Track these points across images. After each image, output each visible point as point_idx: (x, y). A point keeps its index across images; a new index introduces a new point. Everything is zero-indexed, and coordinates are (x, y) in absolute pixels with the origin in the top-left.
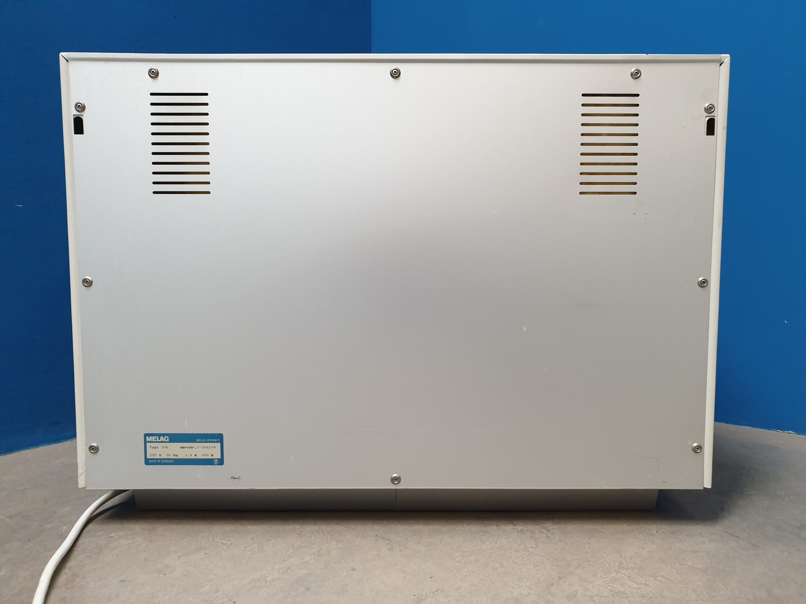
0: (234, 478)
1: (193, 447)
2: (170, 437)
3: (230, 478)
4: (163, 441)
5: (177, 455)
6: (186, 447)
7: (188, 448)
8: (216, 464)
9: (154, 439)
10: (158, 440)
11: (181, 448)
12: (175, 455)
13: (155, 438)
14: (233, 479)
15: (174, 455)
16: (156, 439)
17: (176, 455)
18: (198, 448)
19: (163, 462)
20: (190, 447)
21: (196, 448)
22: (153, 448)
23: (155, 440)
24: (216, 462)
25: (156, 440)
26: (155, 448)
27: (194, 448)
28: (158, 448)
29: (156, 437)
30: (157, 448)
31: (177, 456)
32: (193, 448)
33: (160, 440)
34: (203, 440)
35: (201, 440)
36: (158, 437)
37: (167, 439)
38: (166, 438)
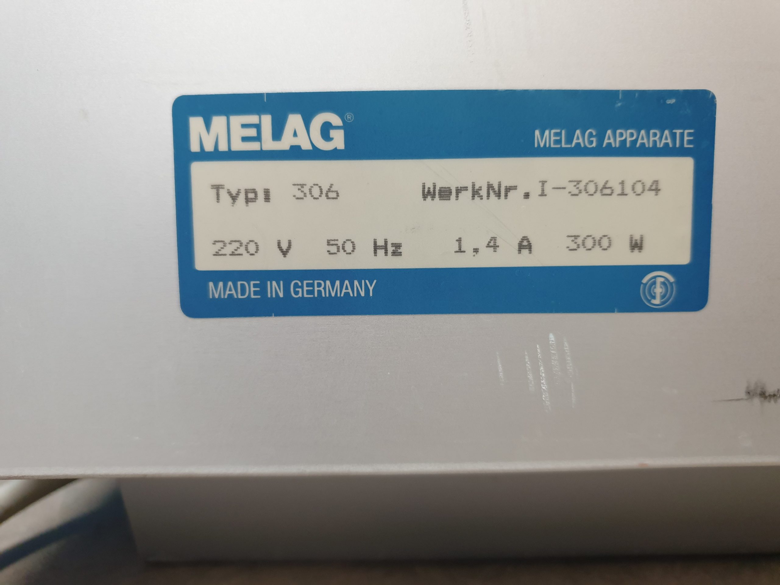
0: (763, 395)
1: (508, 189)
2: (349, 116)
3: (743, 395)
4: (306, 146)
5: (397, 246)
6: (459, 191)
7: (476, 193)
8: (657, 301)
9: (238, 133)
10: (269, 144)
11: (425, 197)
12: (385, 248)
13: (244, 126)
14: (757, 401)
15: (376, 248)
16: (252, 132)
17: (390, 249)
18: (543, 194)
19: (303, 293)
20: (490, 187)
21: (527, 195)
22: (234, 198)
23: (245, 139)
24: (659, 290)
25: (258, 138)
26: (248, 200)
27: (520, 192)
28: (267, 198)
29: (253, 119)
30: (261, 195)
31: (396, 253)
32: (511, 194)
33: (285, 144)
34: (579, 138)
35: (569, 140)
36: (267, 121)
37: (333, 133)
38: (326, 130)
